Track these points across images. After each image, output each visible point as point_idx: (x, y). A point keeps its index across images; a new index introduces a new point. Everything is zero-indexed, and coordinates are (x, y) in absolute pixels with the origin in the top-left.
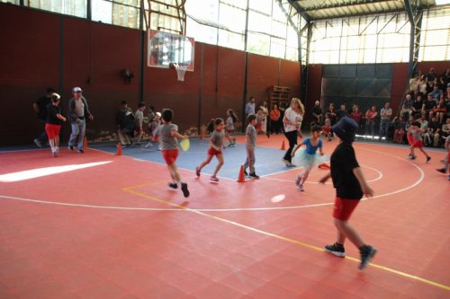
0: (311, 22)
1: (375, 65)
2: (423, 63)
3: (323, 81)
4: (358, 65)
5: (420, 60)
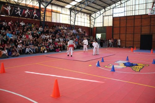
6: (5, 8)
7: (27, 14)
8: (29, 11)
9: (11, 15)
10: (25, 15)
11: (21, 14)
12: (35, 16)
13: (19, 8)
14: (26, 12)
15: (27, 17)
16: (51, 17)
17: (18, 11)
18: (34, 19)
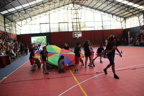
1: (137, 27)
3: (129, 32)
4: (134, 28)
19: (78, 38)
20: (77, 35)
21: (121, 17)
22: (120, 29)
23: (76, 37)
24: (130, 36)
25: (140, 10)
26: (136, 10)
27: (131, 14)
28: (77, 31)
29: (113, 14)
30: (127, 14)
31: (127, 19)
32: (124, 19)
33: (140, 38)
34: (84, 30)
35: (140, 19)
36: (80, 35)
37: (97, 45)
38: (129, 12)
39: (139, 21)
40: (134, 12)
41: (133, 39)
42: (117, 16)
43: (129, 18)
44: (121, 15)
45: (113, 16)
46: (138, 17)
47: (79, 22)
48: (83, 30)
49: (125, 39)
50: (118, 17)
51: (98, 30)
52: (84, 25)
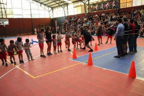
0: (52, 8)
1: (63, 17)
2: (69, 16)
3: (56, 21)
4: (60, 17)
5: (69, 15)
6: (95, 7)
7: (107, 7)
8: (108, 4)
9: (98, 10)
10: (106, 7)
11: (103, 8)
12: (113, 6)
13: (102, 4)
14: (106, 5)
15: (107, 9)
16: (132, 2)
17: (101, 6)
18: (113, 8)
19: (5, 26)
20: (3, 23)
21: (49, 6)
22: (48, 18)
23: (2, 24)
24: (57, 25)
25: (64, 2)
26: (62, 2)
27: (57, 5)
28: (3, 18)
29: (41, 3)
30: (54, 5)
31: (54, 9)
32: (51, 9)
33: (65, 27)
34: (11, 18)
35: (65, 10)
36: (7, 23)
37: (26, 34)
38: (56, 2)
39: (64, 12)
40: (60, 3)
41: (59, 28)
42: (45, 5)
43: (56, 8)
44: (49, 5)
45: (41, 5)
46: (64, 8)
47: (4, 8)
48: (9, 18)
49: (53, 27)
50: (46, 7)
51: (27, 18)
52: (10, 12)
